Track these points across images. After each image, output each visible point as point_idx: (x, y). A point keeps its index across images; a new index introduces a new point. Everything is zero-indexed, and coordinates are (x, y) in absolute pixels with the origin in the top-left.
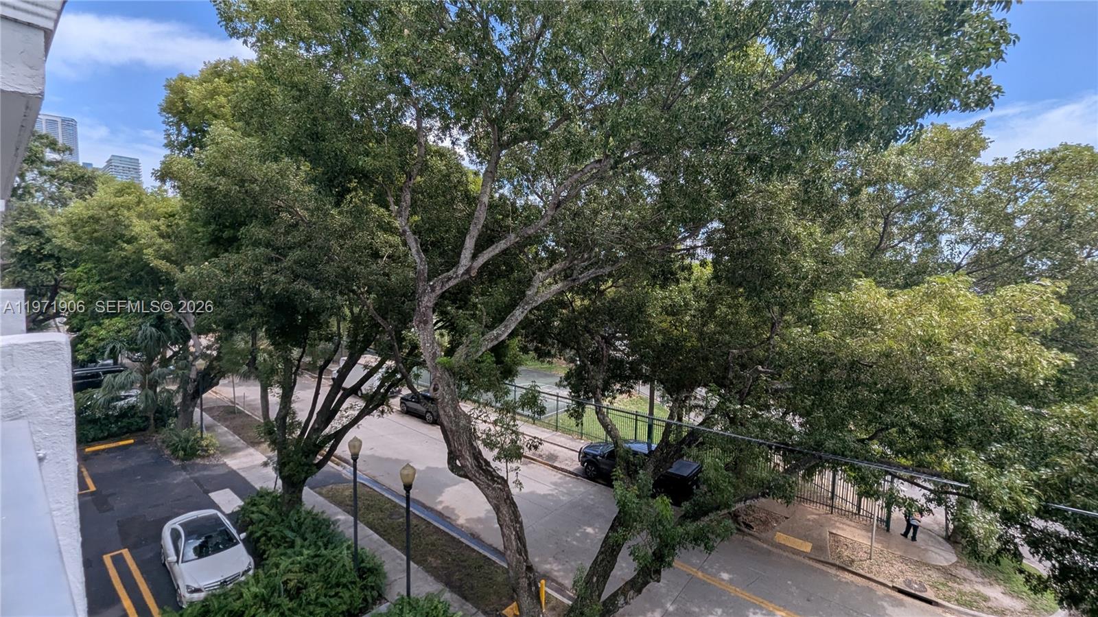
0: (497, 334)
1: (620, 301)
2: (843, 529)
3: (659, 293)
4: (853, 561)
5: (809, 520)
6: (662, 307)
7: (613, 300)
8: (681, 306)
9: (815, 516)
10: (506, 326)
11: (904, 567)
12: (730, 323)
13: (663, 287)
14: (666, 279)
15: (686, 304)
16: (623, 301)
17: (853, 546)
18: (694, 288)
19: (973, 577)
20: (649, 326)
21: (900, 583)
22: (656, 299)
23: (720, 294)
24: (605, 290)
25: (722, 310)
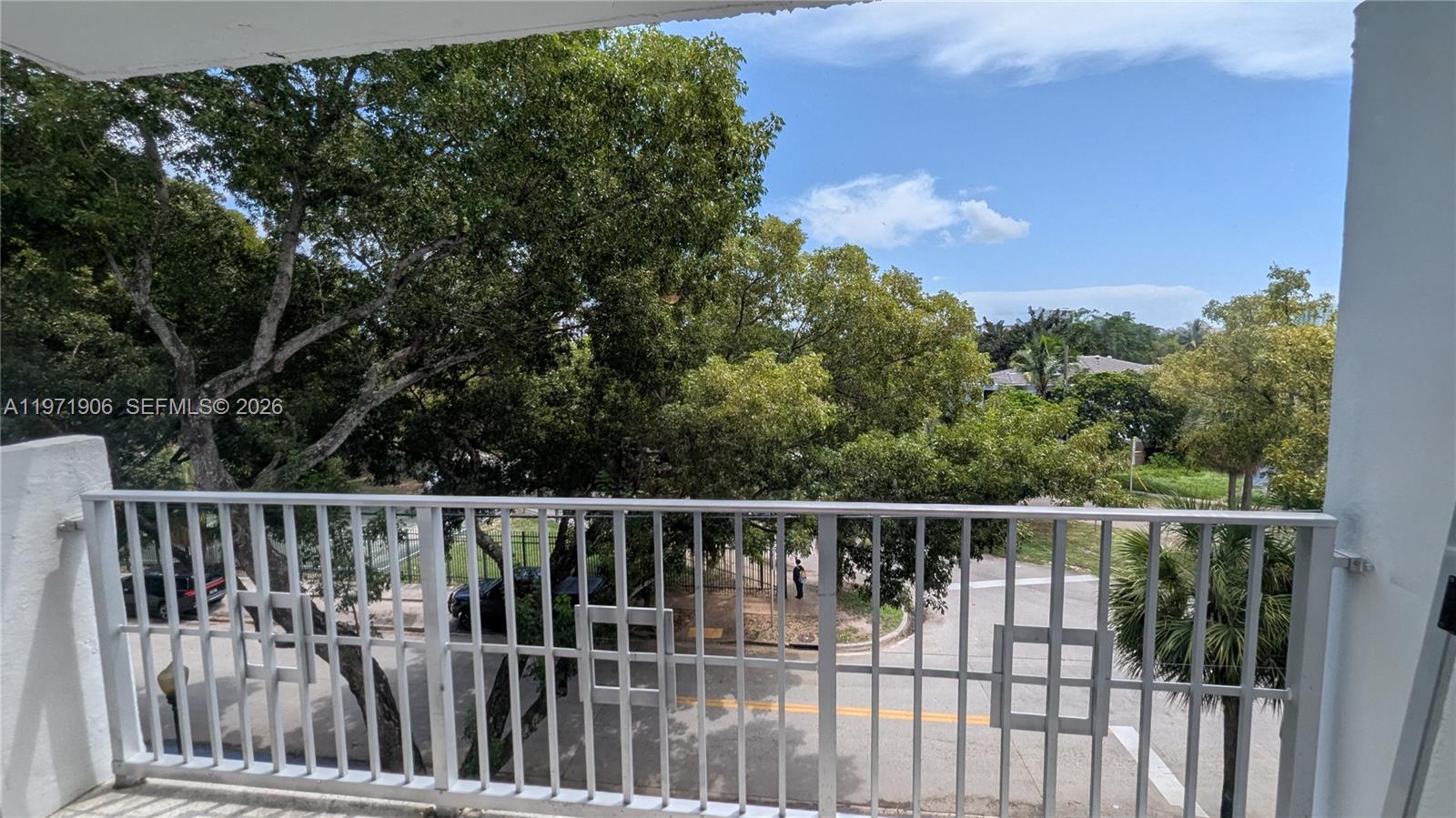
0: (323, 447)
1: (488, 393)
2: (750, 607)
3: (536, 379)
4: (758, 633)
5: (719, 607)
6: (541, 396)
7: (478, 392)
8: (564, 393)
9: (725, 602)
10: (334, 436)
11: (798, 625)
12: (621, 409)
13: (541, 373)
14: (543, 364)
15: (571, 391)
16: (491, 392)
17: (757, 620)
18: (577, 372)
19: (848, 617)
20: (529, 420)
21: (795, 641)
22: (534, 387)
23: (605, 377)
24: (466, 380)
25: (611, 394)
